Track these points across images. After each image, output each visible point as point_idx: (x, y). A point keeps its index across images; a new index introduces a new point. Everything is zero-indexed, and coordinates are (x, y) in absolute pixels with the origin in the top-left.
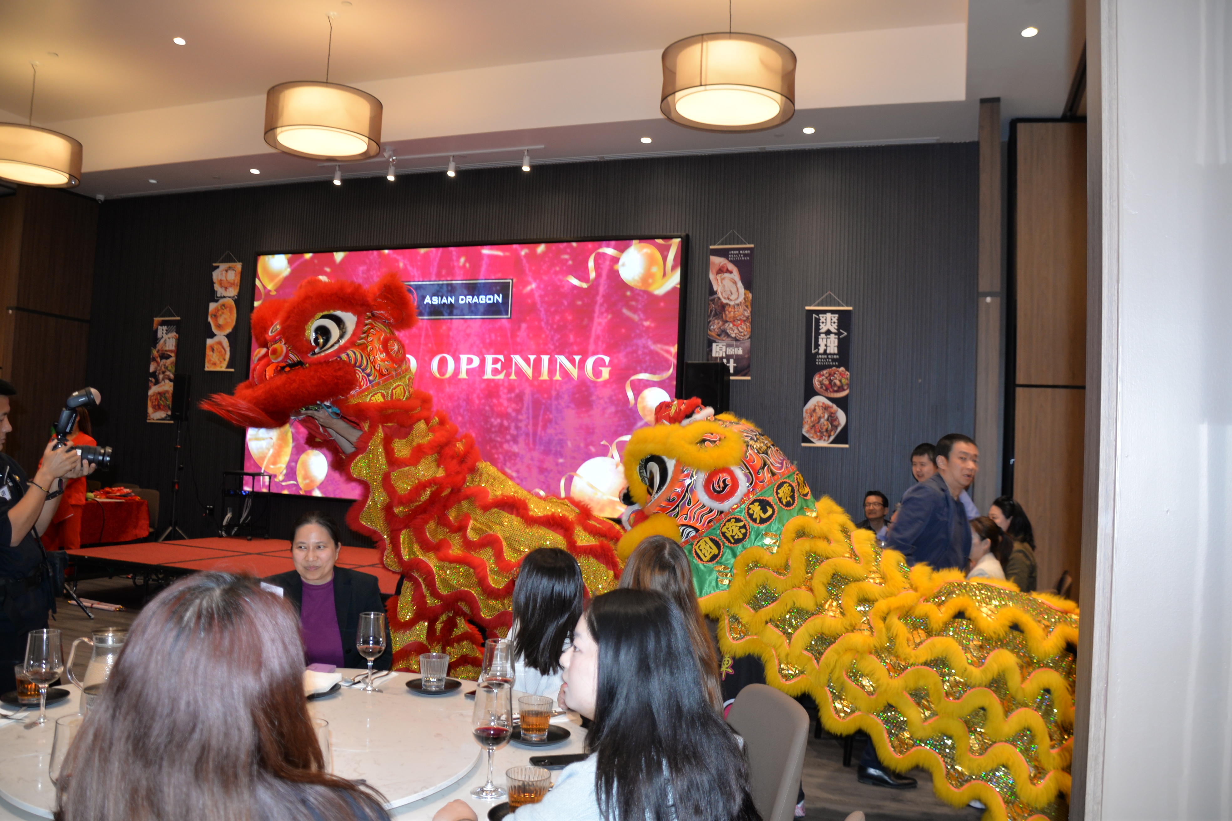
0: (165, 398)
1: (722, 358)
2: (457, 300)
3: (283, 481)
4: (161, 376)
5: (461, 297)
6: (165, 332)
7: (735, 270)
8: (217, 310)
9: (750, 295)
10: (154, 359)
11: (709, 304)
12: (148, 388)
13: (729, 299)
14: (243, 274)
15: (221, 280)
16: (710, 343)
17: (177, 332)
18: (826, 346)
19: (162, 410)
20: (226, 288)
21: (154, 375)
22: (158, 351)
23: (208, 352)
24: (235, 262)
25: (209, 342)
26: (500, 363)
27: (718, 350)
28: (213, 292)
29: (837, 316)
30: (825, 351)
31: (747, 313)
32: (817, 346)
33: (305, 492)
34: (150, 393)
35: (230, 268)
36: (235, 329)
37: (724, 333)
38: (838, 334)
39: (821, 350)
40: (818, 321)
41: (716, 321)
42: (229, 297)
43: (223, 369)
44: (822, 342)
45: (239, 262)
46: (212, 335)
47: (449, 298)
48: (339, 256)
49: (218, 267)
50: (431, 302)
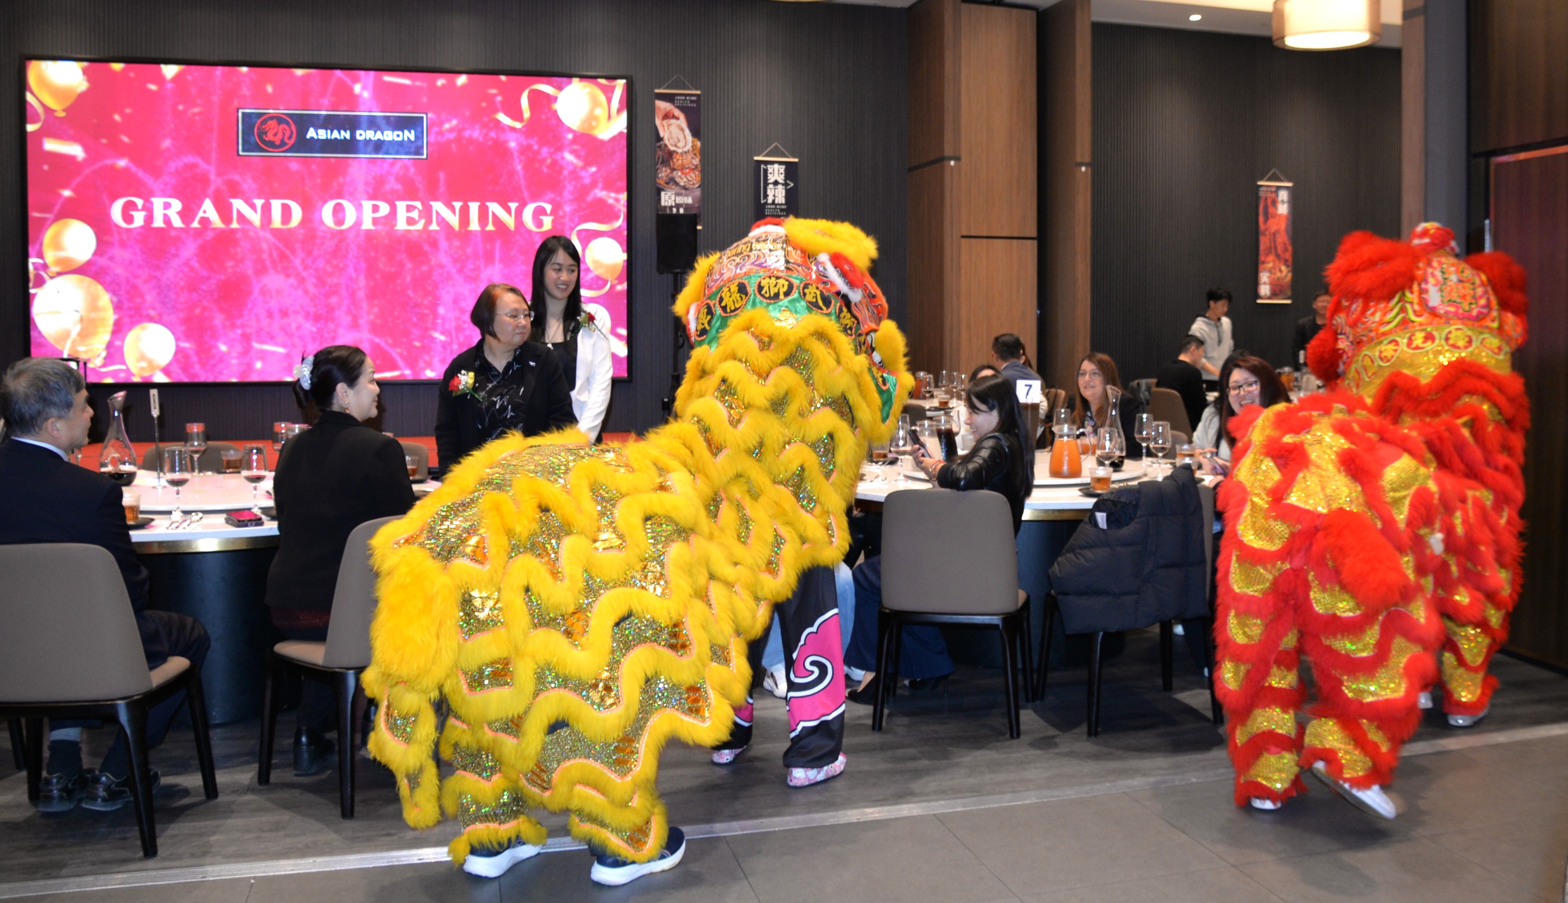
1: (671, 207)
2: (353, 135)
5: (358, 132)
7: (682, 117)
9: (699, 144)
11: (655, 151)
13: (676, 146)
16: (659, 191)
18: (774, 196)
26: (416, 211)
27: (668, 199)
29: (784, 167)
30: (774, 201)
31: (696, 161)
32: (766, 196)
33: (142, 378)
37: (672, 181)
38: (785, 184)
39: (770, 201)
40: (766, 171)
41: (664, 169)
44: (770, 192)
47: (342, 132)
48: (170, 71)
50: (316, 137)
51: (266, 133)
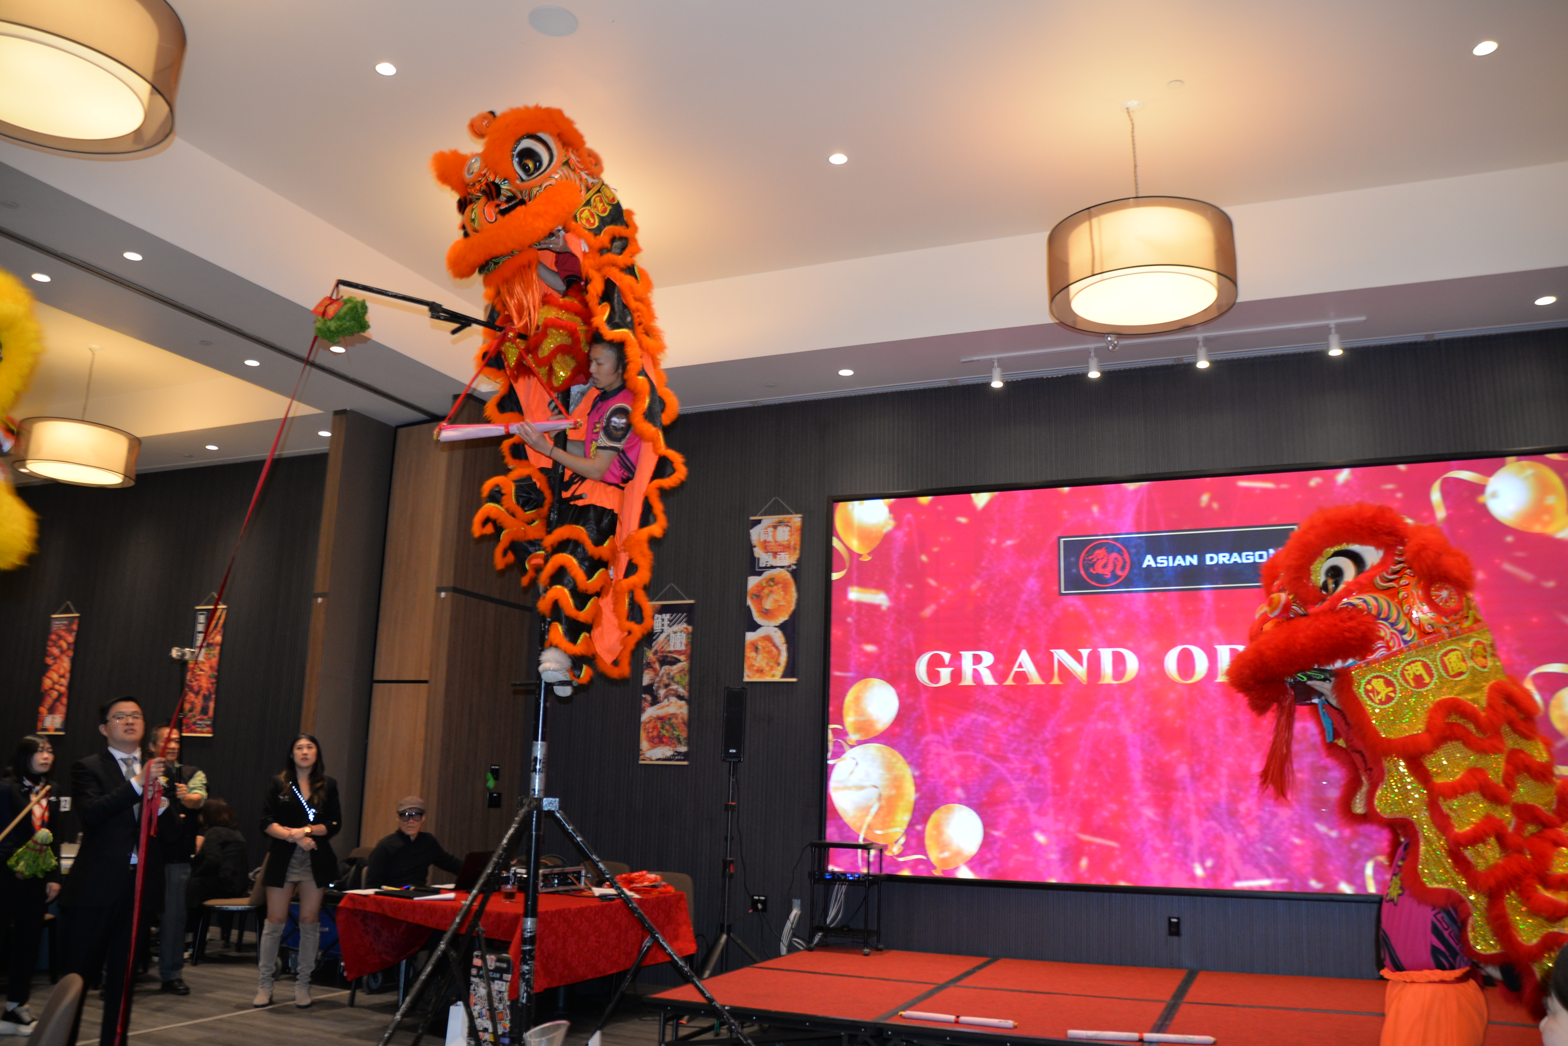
0: (671, 725)
2: (1201, 560)
3: (900, 855)
4: (662, 692)
5: (1208, 556)
6: (666, 623)
8: (760, 587)
10: (649, 665)
12: (641, 711)
14: (804, 531)
15: (765, 542)
17: (689, 622)
19: (666, 744)
20: (775, 554)
21: (649, 689)
22: (656, 653)
23: (749, 653)
24: (789, 513)
25: (750, 636)
28: (753, 560)
33: (943, 871)
34: (644, 717)
35: (780, 523)
36: (794, 615)
42: (782, 567)
43: (777, 679)
45: (797, 513)
46: (755, 627)
47: (1188, 558)
48: (981, 499)
49: (759, 522)
50: (1154, 565)
51: (1093, 565)
